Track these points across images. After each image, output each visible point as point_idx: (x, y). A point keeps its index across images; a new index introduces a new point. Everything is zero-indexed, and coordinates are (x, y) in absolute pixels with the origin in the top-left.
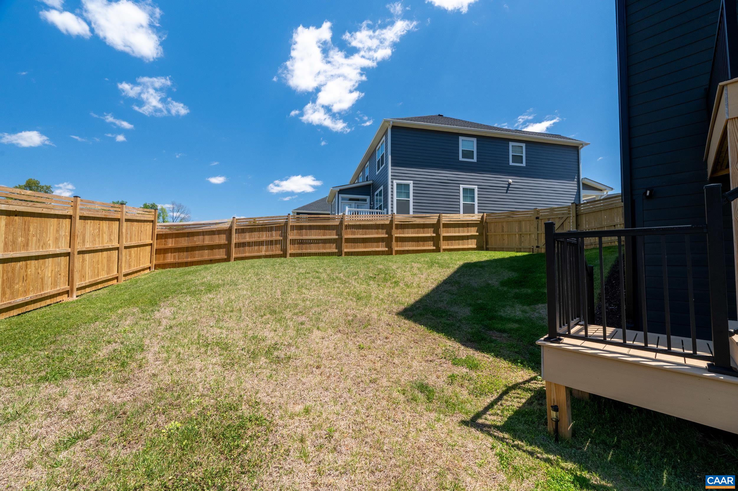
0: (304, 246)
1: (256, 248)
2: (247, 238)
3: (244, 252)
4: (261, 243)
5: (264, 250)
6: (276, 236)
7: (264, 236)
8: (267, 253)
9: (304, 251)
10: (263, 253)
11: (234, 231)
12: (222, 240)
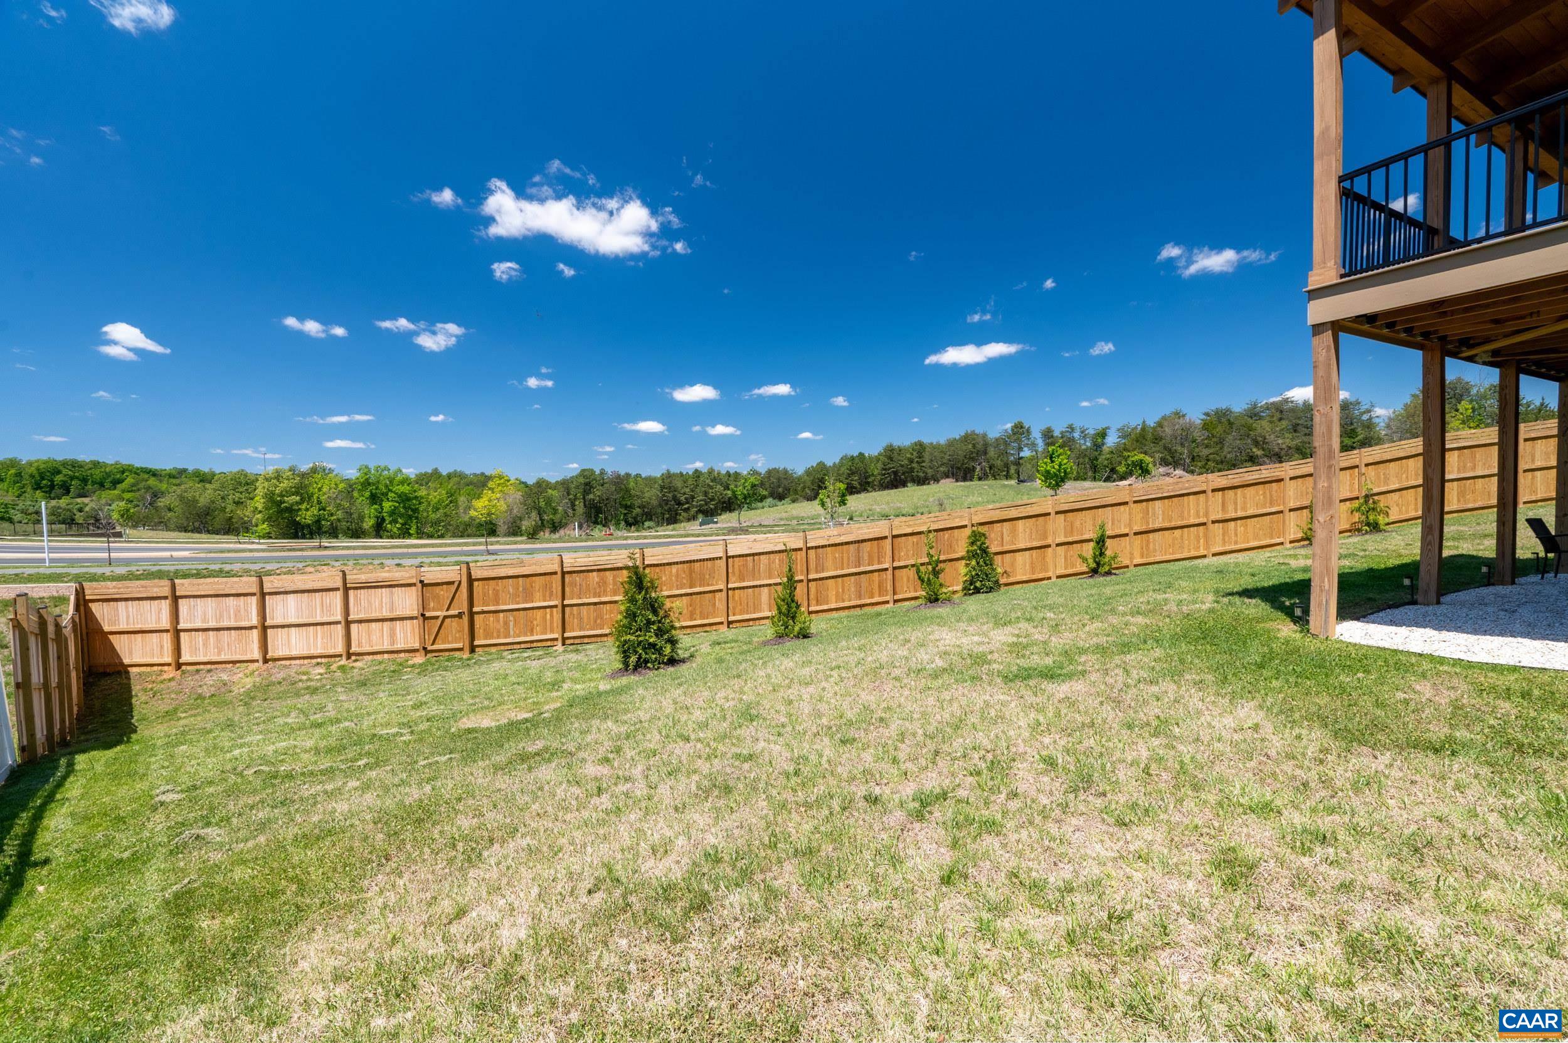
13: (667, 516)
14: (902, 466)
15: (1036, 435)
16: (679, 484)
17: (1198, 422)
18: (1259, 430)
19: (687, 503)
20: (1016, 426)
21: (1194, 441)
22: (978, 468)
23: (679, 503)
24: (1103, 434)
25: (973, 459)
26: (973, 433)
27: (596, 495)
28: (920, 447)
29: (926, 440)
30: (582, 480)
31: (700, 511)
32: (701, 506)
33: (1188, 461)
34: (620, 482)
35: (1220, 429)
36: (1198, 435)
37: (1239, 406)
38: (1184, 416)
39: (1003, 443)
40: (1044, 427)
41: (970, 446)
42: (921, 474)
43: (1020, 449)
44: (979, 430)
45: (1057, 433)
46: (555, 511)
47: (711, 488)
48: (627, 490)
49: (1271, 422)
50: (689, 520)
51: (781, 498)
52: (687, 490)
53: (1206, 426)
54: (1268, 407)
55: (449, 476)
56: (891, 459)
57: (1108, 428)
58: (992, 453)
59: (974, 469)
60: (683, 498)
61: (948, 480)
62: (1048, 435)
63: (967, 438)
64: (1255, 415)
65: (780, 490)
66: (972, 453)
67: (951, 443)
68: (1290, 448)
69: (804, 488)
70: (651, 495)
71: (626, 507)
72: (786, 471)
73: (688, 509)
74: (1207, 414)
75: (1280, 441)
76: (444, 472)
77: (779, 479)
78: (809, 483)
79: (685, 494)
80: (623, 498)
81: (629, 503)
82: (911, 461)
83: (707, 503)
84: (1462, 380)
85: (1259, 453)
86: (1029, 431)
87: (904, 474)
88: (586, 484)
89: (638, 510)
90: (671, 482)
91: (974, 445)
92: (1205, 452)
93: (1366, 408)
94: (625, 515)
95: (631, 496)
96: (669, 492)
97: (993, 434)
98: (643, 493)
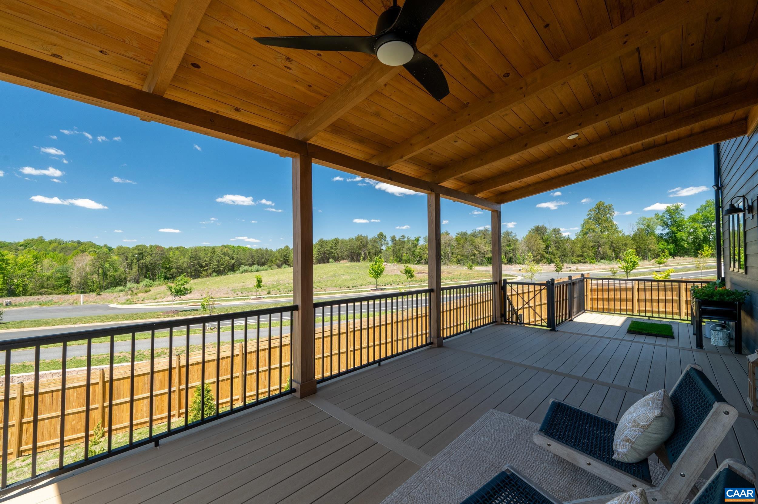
13: (193, 274)
14: (327, 250)
15: (389, 239)
16: (202, 255)
17: (454, 237)
18: (476, 243)
19: (207, 266)
20: (380, 234)
21: (453, 246)
22: (363, 253)
23: (202, 267)
24: (418, 240)
25: (360, 249)
26: (361, 236)
27: (148, 259)
28: (336, 241)
29: (340, 238)
30: (136, 251)
31: (214, 271)
32: (215, 268)
33: (450, 255)
34: (163, 253)
35: (462, 241)
36: (454, 243)
37: (469, 232)
38: (449, 234)
39: (374, 241)
40: (392, 235)
41: (359, 242)
42: (336, 255)
43: (382, 245)
44: (364, 235)
45: (397, 239)
46: (116, 270)
47: (222, 258)
48: (168, 259)
49: (481, 239)
50: (207, 276)
51: (263, 264)
52: (207, 259)
53: (457, 239)
54: (480, 232)
56: (321, 246)
57: (420, 237)
58: (369, 246)
59: (361, 254)
60: (204, 264)
61: (345, 261)
62: (393, 239)
63: (359, 238)
64: (475, 235)
65: (263, 260)
66: (360, 246)
67: (351, 240)
68: (487, 251)
69: (276, 259)
70: (184, 261)
71: (166, 268)
72: (267, 250)
73: (207, 269)
74: (458, 234)
75: (484, 248)
77: (262, 255)
78: (279, 257)
79: (205, 261)
80: (164, 263)
81: (168, 266)
82: (332, 248)
83: (219, 267)
84: (543, 226)
85: (477, 252)
86: (385, 236)
87: (328, 254)
88: (139, 254)
89: (174, 270)
90: (197, 255)
91: (361, 243)
92: (457, 251)
93: (514, 235)
94: (165, 272)
95: (169, 261)
96: (195, 260)
97: (370, 237)
98: (178, 260)
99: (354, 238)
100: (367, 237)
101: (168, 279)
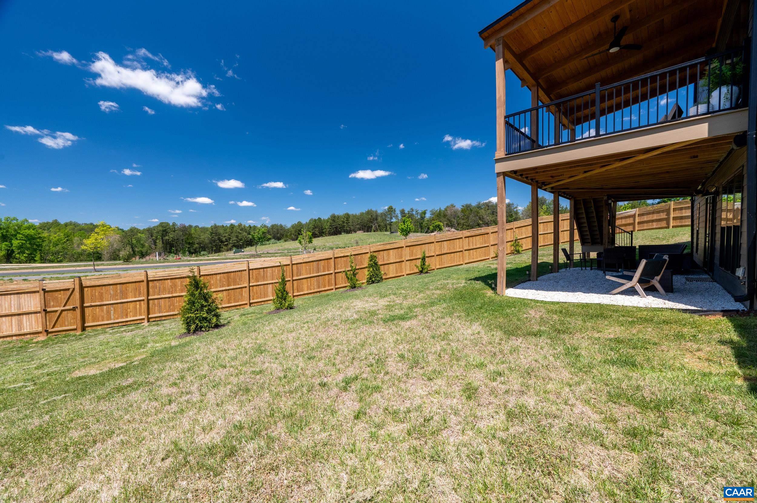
0: (683, 221)
1: (650, 224)
2: (645, 218)
3: (644, 226)
4: (653, 221)
5: (655, 225)
6: (663, 216)
7: (655, 217)
8: (657, 227)
9: (683, 224)
10: (655, 227)
11: (637, 215)
12: (630, 221)
13: (215, 248)
14: (339, 224)
15: (398, 212)
16: (221, 231)
17: (460, 209)
18: (481, 214)
20: (389, 208)
21: (458, 217)
22: (374, 226)
23: (222, 242)
24: (425, 213)
25: (371, 222)
26: (371, 210)
27: (170, 236)
28: (347, 216)
29: (350, 213)
30: (161, 229)
31: (234, 246)
32: (234, 243)
33: (456, 225)
34: (186, 230)
35: (467, 212)
36: (460, 215)
37: (474, 203)
38: (455, 206)
39: (384, 215)
40: (401, 209)
41: (370, 216)
42: (348, 229)
43: (391, 218)
44: (374, 209)
45: (406, 212)
46: (143, 246)
47: (240, 234)
48: (190, 235)
49: (485, 210)
50: (228, 250)
51: (279, 239)
52: (227, 235)
53: (462, 211)
54: (484, 204)
55: (66, 225)
56: (334, 221)
57: (426, 210)
58: (379, 219)
59: (372, 226)
60: (224, 239)
61: (360, 232)
62: (403, 212)
63: (369, 212)
64: (480, 207)
65: (279, 235)
66: (371, 219)
67: (362, 214)
68: (491, 221)
69: (291, 234)
70: (205, 237)
71: (189, 243)
72: (281, 226)
73: (227, 244)
74: (463, 206)
75: (488, 218)
76: (62, 222)
77: (278, 230)
78: (293, 232)
79: (225, 237)
80: (188, 239)
81: (191, 241)
82: (343, 222)
83: (238, 242)
84: (543, 197)
85: (481, 222)
86: (395, 210)
87: (340, 228)
88: (164, 231)
89: (197, 245)
90: (217, 231)
91: (372, 216)
92: (462, 222)
93: (515, 206)
94: (189, 248)
95: (192, 237)
96: (216, 236)
97: (380, 211)
98: (200, 236)
99: (364, 212)
100: (376, 211)
101: (192, 253)
